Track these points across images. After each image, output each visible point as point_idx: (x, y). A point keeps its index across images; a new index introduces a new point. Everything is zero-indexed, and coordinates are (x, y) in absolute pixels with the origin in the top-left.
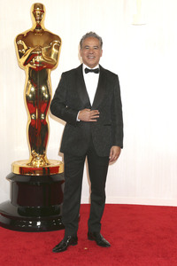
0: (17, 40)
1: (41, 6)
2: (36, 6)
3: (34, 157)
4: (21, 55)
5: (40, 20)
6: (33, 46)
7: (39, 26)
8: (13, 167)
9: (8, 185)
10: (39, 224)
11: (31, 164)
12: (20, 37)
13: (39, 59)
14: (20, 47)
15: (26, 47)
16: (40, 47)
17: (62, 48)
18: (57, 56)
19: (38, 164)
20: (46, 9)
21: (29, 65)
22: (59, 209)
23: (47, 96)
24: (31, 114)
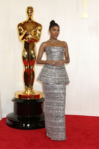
0: (18, 26)
1: (32, 8)
2: (29, 8)
3: (26, 90)
4: (20, 34)
5: (31, 16)
6: (26, 30)
7: (30, 19)
8: (15, 95)
9: (12, 104)
10: (28, 125)
11: (25, 93)
12: (20, 25)
13: (30, 36)
14: (20, 30)
15: (23, 30)
16: (31, 30)
17: (42, 31)
18: (40, 35)
19: (29, 93)
20: (34, 10)
21: (25, 40)
22: (40, 118)
23: (34, 56)
24: (25, 66)
